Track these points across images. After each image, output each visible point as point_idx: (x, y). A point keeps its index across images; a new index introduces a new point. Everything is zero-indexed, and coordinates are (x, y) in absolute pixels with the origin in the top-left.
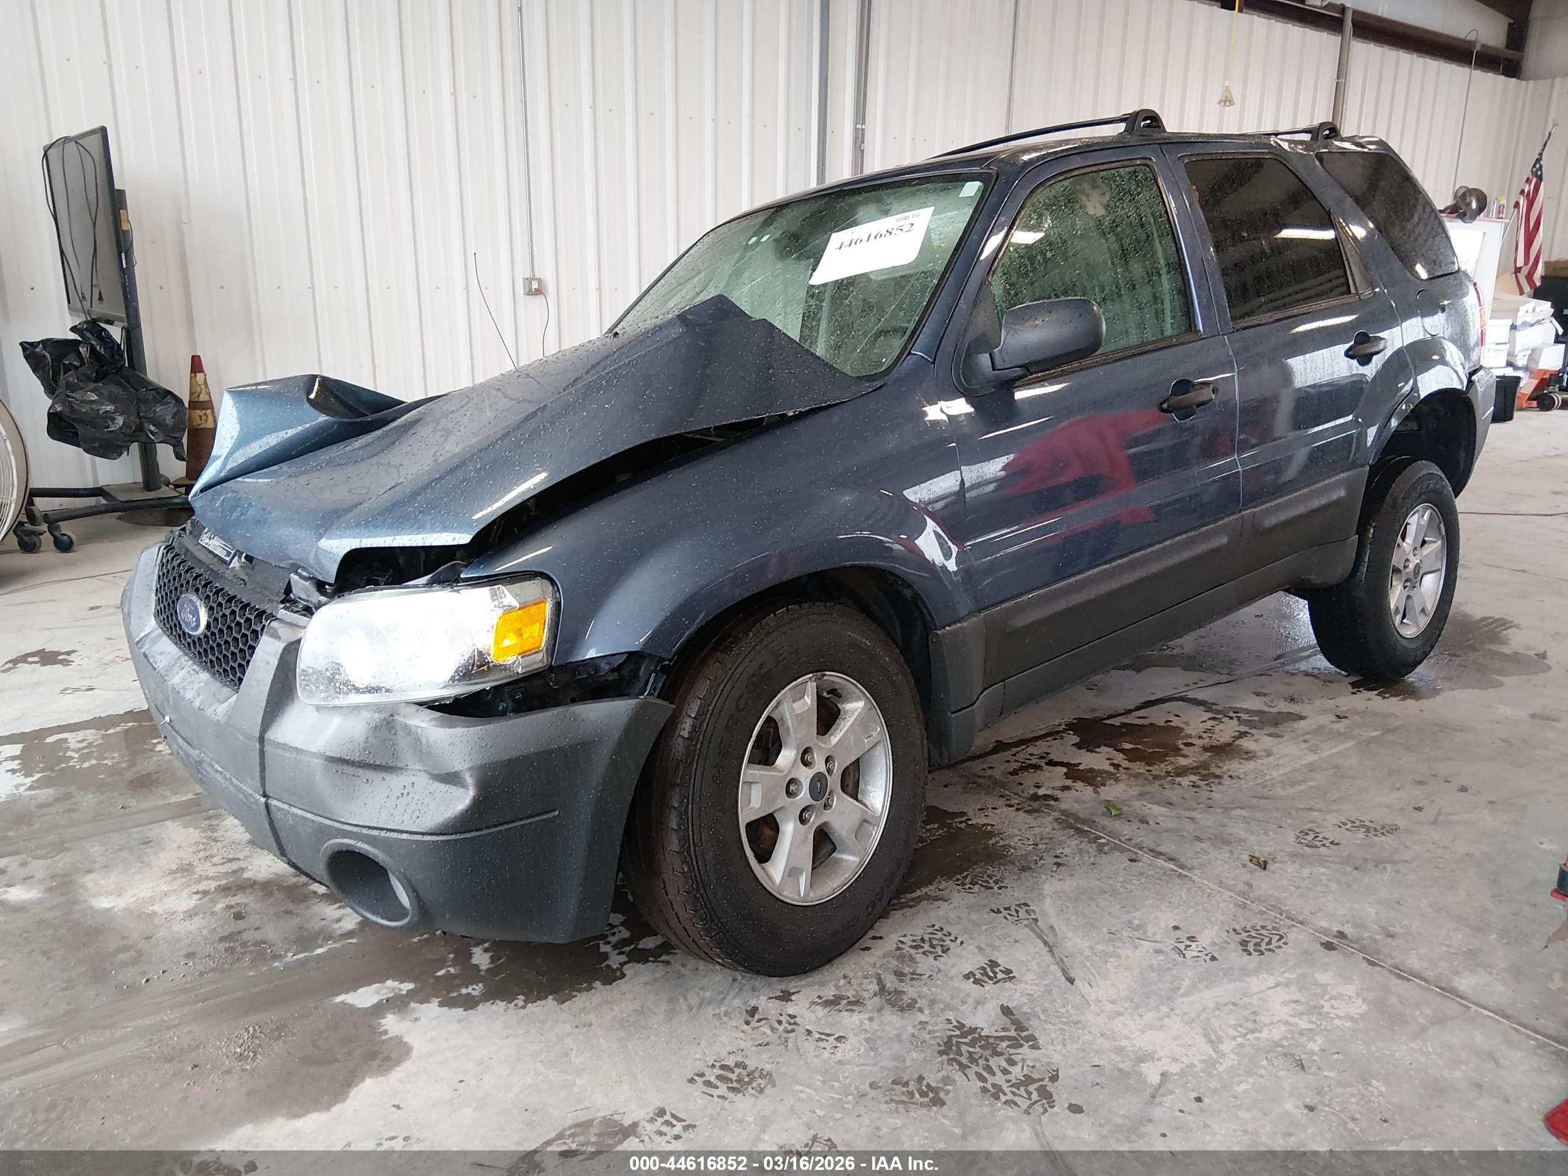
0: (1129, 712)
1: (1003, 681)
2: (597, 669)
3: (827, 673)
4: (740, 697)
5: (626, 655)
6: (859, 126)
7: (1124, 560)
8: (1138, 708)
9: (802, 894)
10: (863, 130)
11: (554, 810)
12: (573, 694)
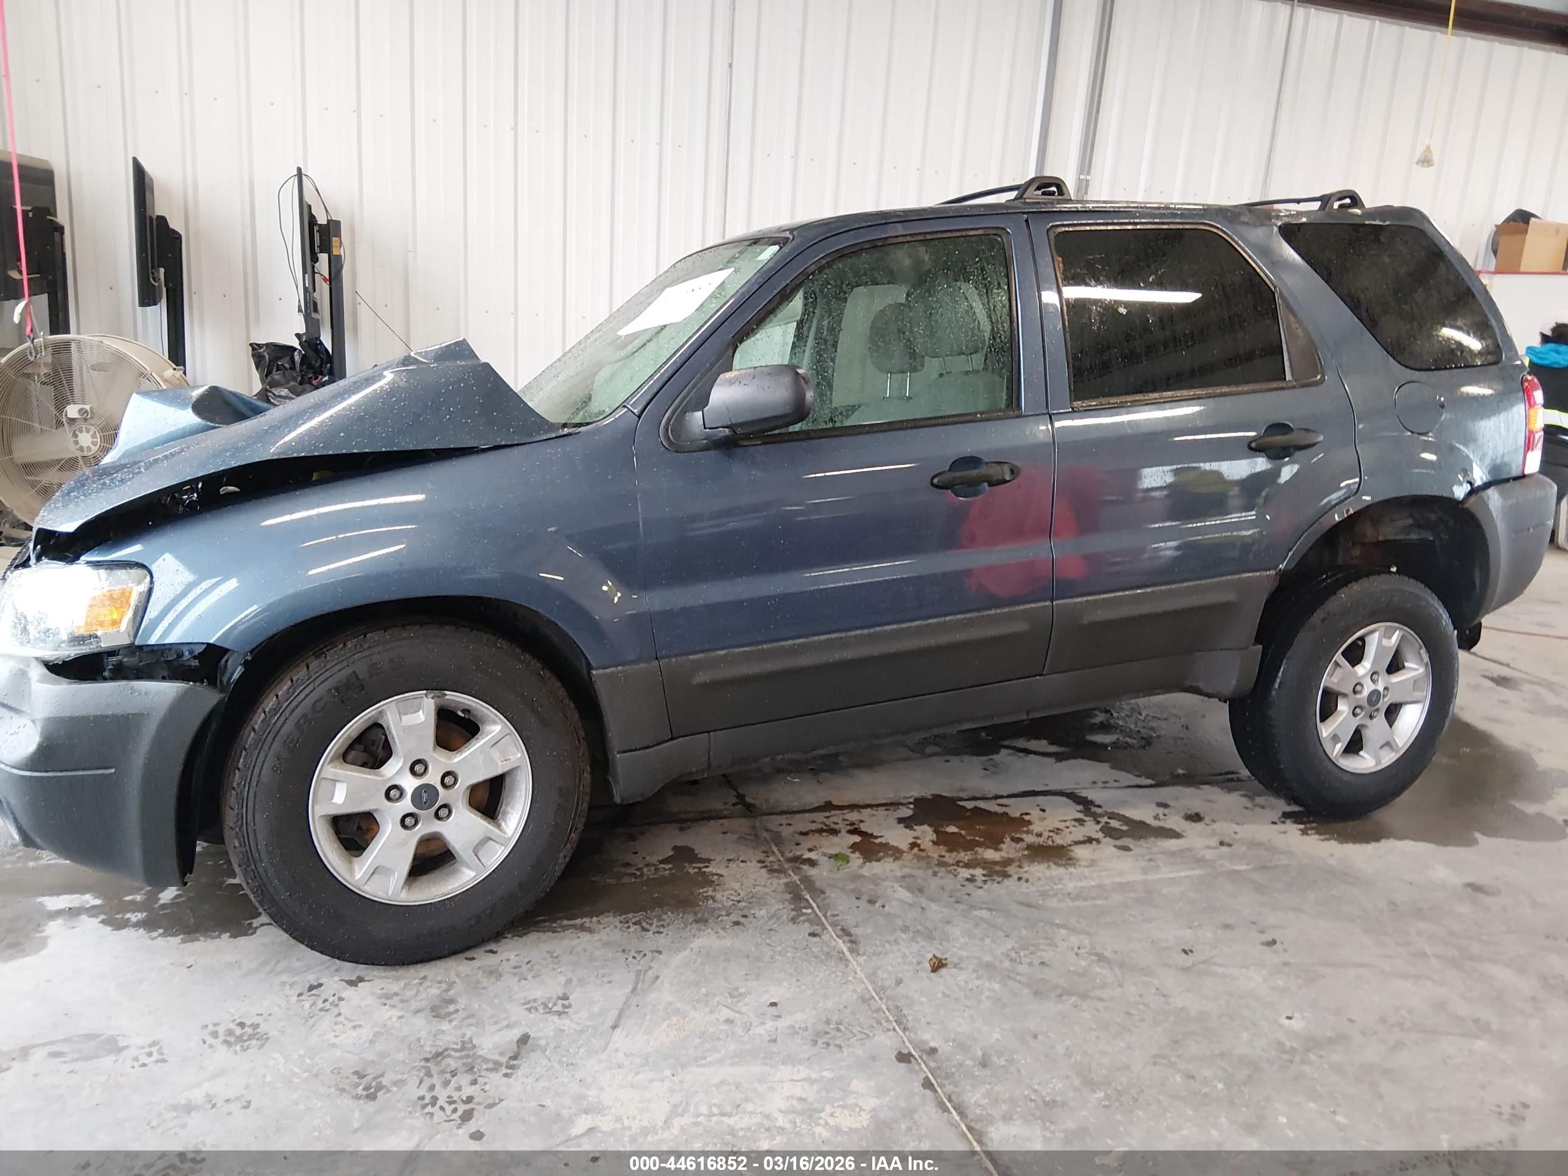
0: (997, 797)
1: (708, 732)
2: (180, 655)
3: (447, 692)
4: (321, 698)
5: (204, 646)
6: (1082, 177)
7: (866, 631)
8: (1008, 796)
9: (390, 894)
10: (1087, 181)
11: (112, 768)
12: (165, 674)
